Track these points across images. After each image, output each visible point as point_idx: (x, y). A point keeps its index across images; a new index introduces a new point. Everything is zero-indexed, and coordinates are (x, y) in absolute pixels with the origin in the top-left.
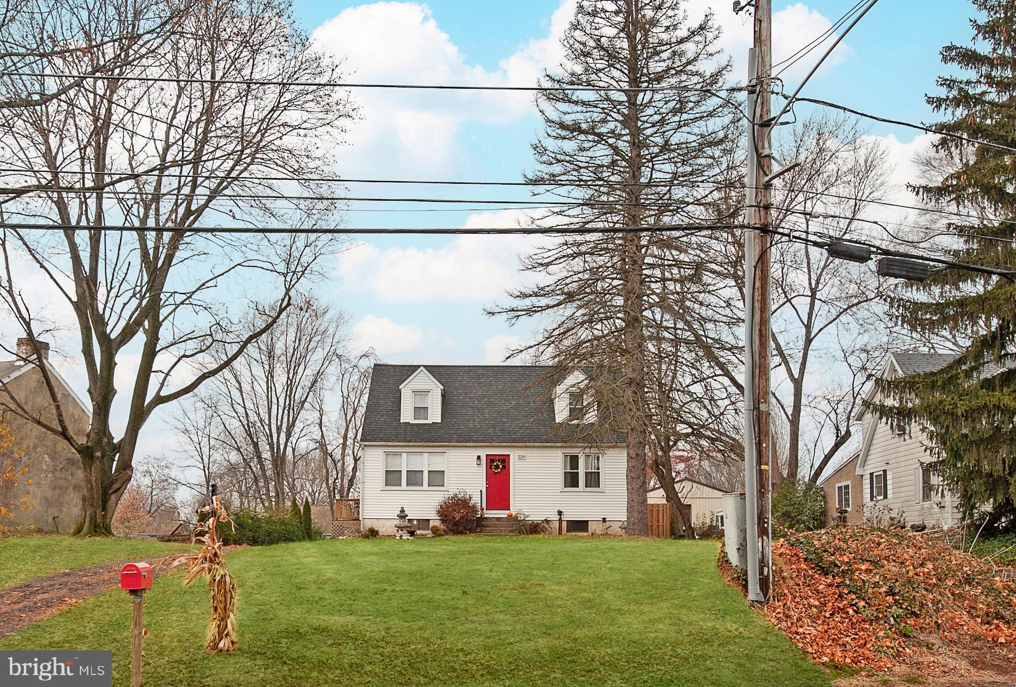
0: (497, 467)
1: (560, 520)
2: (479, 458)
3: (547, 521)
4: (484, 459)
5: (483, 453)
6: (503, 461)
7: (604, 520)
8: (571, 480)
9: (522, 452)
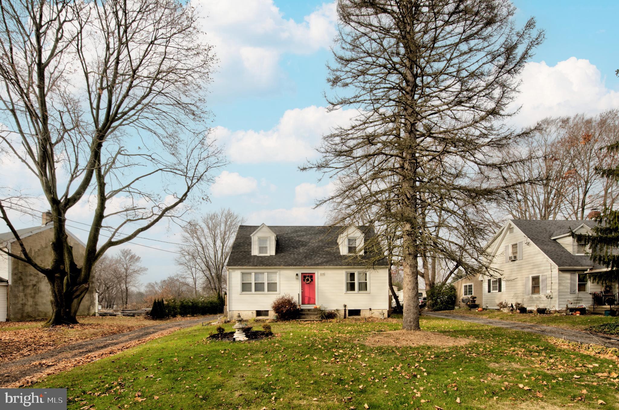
0: (308, 280)
1: (345, 310)
2: (297, 275)
3: (337, 310)
4: (300, 275)
5: (300, 272)
6: (311, 277)
7: (370, 309)
8: (351, 287)
9: (322, 272)
